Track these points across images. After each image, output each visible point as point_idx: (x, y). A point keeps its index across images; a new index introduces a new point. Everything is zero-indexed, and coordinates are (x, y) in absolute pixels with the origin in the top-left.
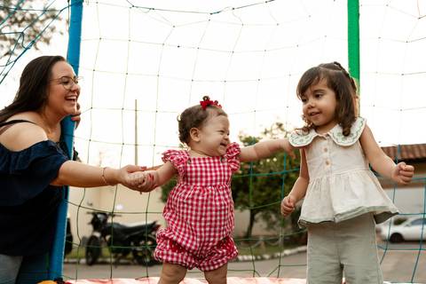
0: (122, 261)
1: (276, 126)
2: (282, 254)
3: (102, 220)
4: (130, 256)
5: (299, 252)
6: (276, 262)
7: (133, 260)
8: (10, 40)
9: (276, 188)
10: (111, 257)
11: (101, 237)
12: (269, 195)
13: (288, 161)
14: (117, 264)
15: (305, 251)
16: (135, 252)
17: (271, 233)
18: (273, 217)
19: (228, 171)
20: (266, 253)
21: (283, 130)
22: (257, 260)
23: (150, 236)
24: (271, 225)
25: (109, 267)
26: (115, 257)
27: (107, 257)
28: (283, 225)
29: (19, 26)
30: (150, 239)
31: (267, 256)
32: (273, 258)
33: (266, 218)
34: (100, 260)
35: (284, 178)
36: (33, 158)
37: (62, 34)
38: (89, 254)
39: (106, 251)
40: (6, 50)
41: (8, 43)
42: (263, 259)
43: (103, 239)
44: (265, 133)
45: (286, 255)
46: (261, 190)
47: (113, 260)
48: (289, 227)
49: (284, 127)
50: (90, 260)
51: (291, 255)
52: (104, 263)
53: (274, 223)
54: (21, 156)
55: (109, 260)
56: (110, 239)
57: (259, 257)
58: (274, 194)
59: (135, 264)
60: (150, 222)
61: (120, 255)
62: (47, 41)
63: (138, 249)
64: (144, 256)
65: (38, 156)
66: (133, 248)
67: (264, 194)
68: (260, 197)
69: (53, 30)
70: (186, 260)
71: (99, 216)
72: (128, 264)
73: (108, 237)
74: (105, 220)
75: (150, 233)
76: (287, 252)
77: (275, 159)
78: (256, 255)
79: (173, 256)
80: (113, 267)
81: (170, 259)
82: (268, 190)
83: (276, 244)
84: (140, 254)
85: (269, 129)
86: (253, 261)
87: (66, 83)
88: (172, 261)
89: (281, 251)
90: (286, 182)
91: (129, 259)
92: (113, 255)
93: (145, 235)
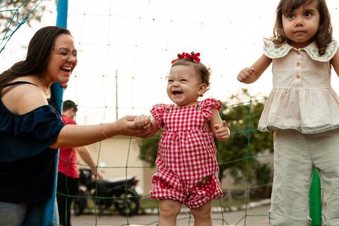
0: (105, 212)
1: (241, 92)
2: (248, 207)
3: (87, 176)
4: (113, 207)
5: (264, 205)
6: (243, 214)
7: (115, 211)
8: (7, 18)
9: (242, 147)
10: (95, 208)
11: (86, 191)
12: (236, 153)
13: (253, 123)
14: (101, 214)
15: (269, 204)
16: (117, 205)
17: (238, 187)
18: (240, 174)
19: (200, 118)
20: (234, 205)
21: (248, 95)
22: (225, 211)
23: (129, 190)
24: (238, 181)
25: (94, 217)
26: (100, 208)
27: (92, 208)
28: (249, 180)
29: (15, 6)
30: (129, 193)
31: (234, 208)
32: (240, 210)
33: (233, 174)
34: (86, 211)
35: (249, 138)
36: (37, 122)
37: (51, 12)
38: (77, 206)
39: (91, 203)
40: (3, 28)
41: (5, 21)
42: (230, 211)
43: (88, 192)
44: (232, 97)
45: (251, 208)
46: (229, 149)
47: (97, 211)
48: (254, 182)
49: (249, 92)
50: (78, 211)
51: (256, 207)
52: (90, 214)
53: (240, 179)
54: (25, 119)
55: (93, 211)
56: (95, 192)
57: (227, 209)
58: (240, 152)
59: (117, 215)
60: (129, 177)
61: (104, 207)
62: (39, 19)
63: (120, 202)
64: (125, 208)
65: (41, 121)
66: (115, 201)
67: (231, 152)
68: (227, 155)
69: (43, 8)
70: (175, 195)
71: (85, 172)
72: (110, 215)
73: (93, 191)
74: (90, 177)
75: (130, 187)
76: (253, 204)
77: (241, 122)
78: (224, 208)
79: (163, 192)
80: (98, 217)
81: (161, 195)
82: (235, 148)
83: (242, 197)
84: (121, 206)
85: (235, 95)
86: (222, 212)
87: (65, 54)
88: (163, 197)
89: (247, 204)
90: (250, 142)
91: (112, 210)
92: (97, 207)
93: (126, 189)
